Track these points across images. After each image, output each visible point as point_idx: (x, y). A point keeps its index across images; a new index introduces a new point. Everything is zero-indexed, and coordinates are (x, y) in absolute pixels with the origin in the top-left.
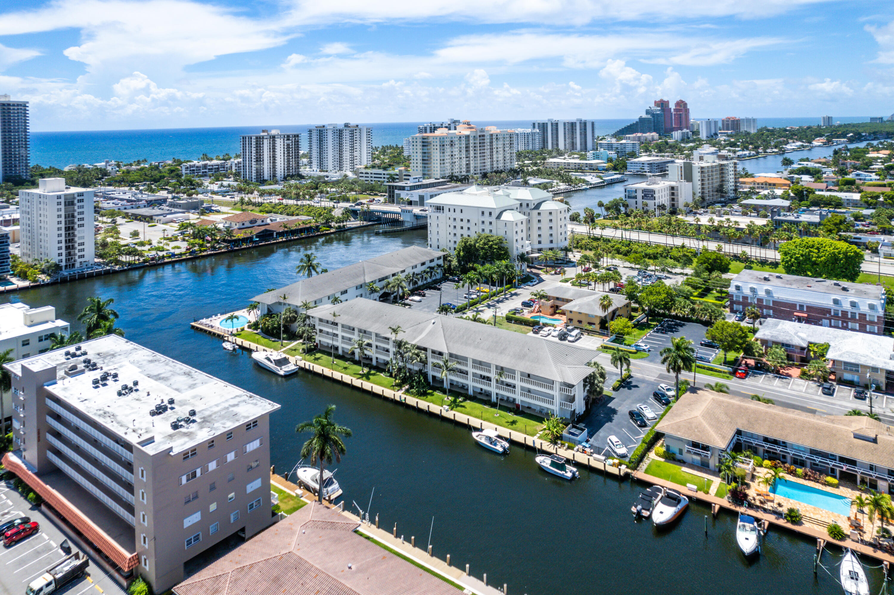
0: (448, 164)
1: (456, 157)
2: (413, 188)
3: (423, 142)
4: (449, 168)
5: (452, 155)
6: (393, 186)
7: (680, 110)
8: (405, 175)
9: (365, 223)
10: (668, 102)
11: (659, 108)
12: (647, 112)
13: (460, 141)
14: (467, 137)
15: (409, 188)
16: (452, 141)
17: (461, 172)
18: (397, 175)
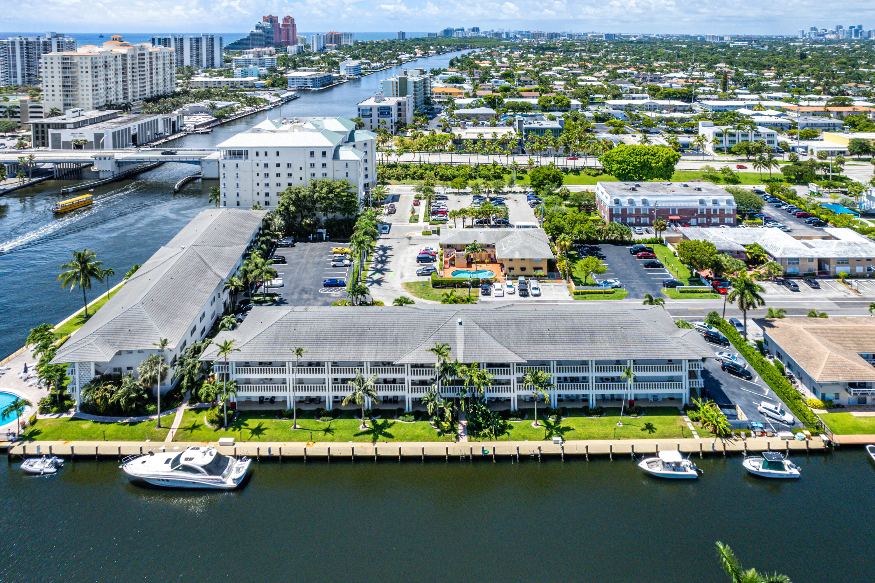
0: (102, 91)
1: (112, 80)
2: (77, 125)
3: (63, 63)
4: (103, 95)
5: (107, 80)
6: (43, 125)
7: (288, 26)
8: (31, 107)
9: (27, 181)
10: (277, 17)
11: (269, 24)
12: (257, 27)
13: (116, 61)
14: (124, 56)
15: (72, 126)
16: (106, 62)
17: (117, 99)
18: (18, 107)
